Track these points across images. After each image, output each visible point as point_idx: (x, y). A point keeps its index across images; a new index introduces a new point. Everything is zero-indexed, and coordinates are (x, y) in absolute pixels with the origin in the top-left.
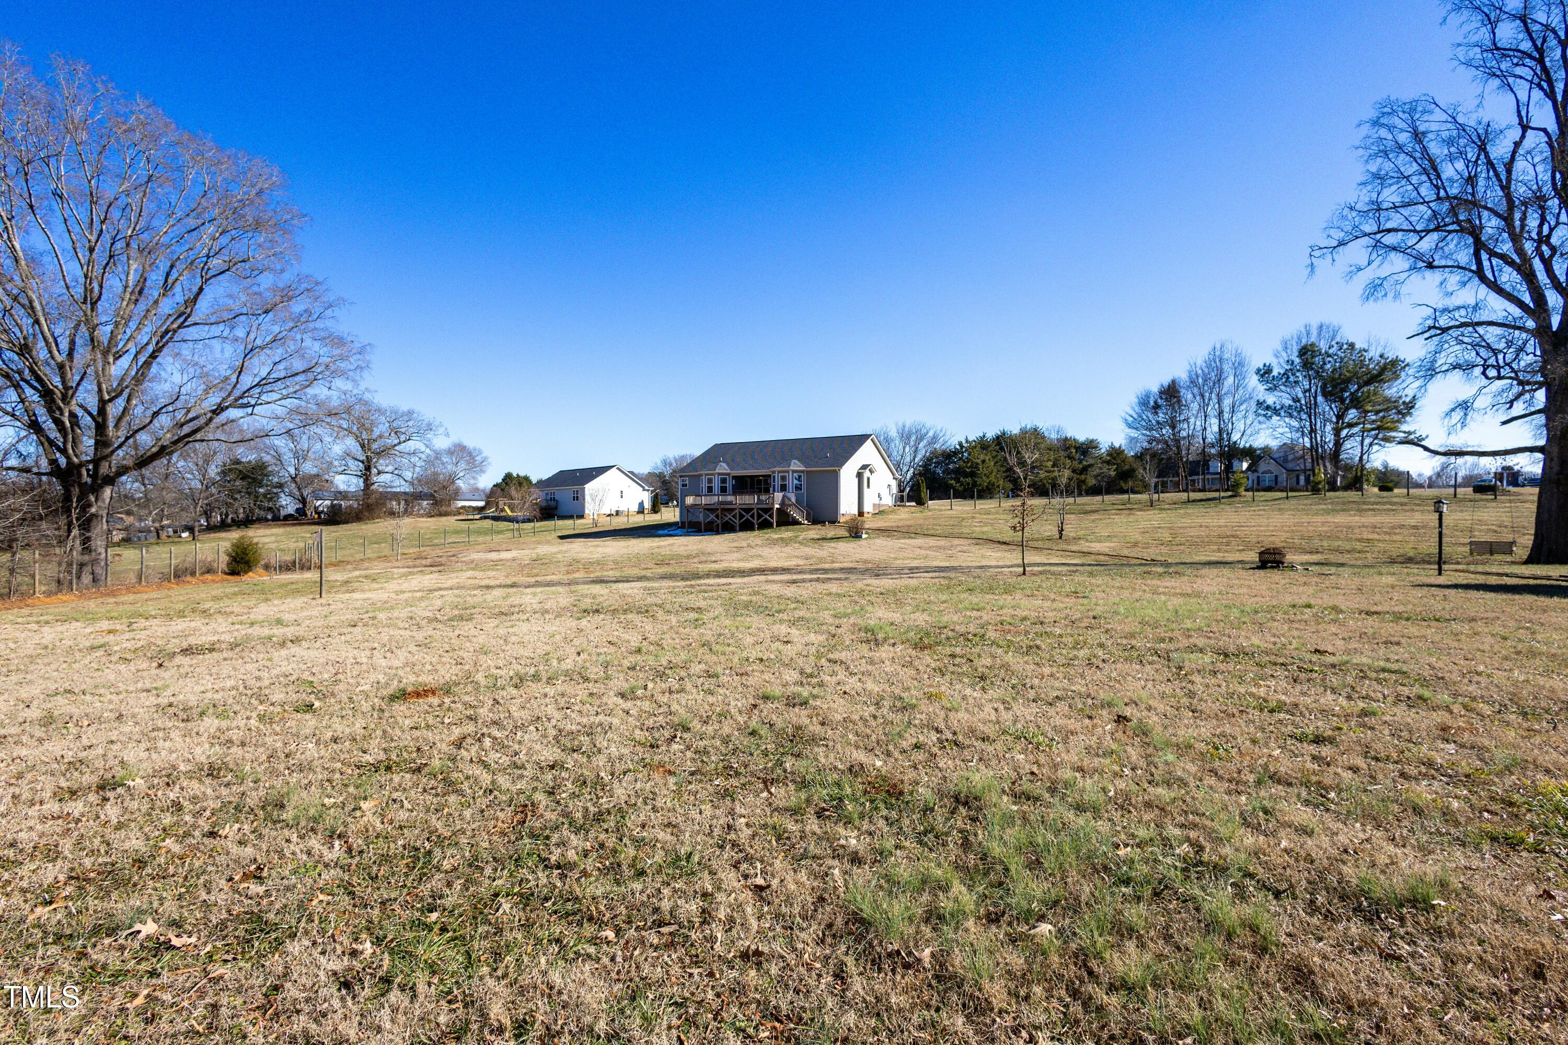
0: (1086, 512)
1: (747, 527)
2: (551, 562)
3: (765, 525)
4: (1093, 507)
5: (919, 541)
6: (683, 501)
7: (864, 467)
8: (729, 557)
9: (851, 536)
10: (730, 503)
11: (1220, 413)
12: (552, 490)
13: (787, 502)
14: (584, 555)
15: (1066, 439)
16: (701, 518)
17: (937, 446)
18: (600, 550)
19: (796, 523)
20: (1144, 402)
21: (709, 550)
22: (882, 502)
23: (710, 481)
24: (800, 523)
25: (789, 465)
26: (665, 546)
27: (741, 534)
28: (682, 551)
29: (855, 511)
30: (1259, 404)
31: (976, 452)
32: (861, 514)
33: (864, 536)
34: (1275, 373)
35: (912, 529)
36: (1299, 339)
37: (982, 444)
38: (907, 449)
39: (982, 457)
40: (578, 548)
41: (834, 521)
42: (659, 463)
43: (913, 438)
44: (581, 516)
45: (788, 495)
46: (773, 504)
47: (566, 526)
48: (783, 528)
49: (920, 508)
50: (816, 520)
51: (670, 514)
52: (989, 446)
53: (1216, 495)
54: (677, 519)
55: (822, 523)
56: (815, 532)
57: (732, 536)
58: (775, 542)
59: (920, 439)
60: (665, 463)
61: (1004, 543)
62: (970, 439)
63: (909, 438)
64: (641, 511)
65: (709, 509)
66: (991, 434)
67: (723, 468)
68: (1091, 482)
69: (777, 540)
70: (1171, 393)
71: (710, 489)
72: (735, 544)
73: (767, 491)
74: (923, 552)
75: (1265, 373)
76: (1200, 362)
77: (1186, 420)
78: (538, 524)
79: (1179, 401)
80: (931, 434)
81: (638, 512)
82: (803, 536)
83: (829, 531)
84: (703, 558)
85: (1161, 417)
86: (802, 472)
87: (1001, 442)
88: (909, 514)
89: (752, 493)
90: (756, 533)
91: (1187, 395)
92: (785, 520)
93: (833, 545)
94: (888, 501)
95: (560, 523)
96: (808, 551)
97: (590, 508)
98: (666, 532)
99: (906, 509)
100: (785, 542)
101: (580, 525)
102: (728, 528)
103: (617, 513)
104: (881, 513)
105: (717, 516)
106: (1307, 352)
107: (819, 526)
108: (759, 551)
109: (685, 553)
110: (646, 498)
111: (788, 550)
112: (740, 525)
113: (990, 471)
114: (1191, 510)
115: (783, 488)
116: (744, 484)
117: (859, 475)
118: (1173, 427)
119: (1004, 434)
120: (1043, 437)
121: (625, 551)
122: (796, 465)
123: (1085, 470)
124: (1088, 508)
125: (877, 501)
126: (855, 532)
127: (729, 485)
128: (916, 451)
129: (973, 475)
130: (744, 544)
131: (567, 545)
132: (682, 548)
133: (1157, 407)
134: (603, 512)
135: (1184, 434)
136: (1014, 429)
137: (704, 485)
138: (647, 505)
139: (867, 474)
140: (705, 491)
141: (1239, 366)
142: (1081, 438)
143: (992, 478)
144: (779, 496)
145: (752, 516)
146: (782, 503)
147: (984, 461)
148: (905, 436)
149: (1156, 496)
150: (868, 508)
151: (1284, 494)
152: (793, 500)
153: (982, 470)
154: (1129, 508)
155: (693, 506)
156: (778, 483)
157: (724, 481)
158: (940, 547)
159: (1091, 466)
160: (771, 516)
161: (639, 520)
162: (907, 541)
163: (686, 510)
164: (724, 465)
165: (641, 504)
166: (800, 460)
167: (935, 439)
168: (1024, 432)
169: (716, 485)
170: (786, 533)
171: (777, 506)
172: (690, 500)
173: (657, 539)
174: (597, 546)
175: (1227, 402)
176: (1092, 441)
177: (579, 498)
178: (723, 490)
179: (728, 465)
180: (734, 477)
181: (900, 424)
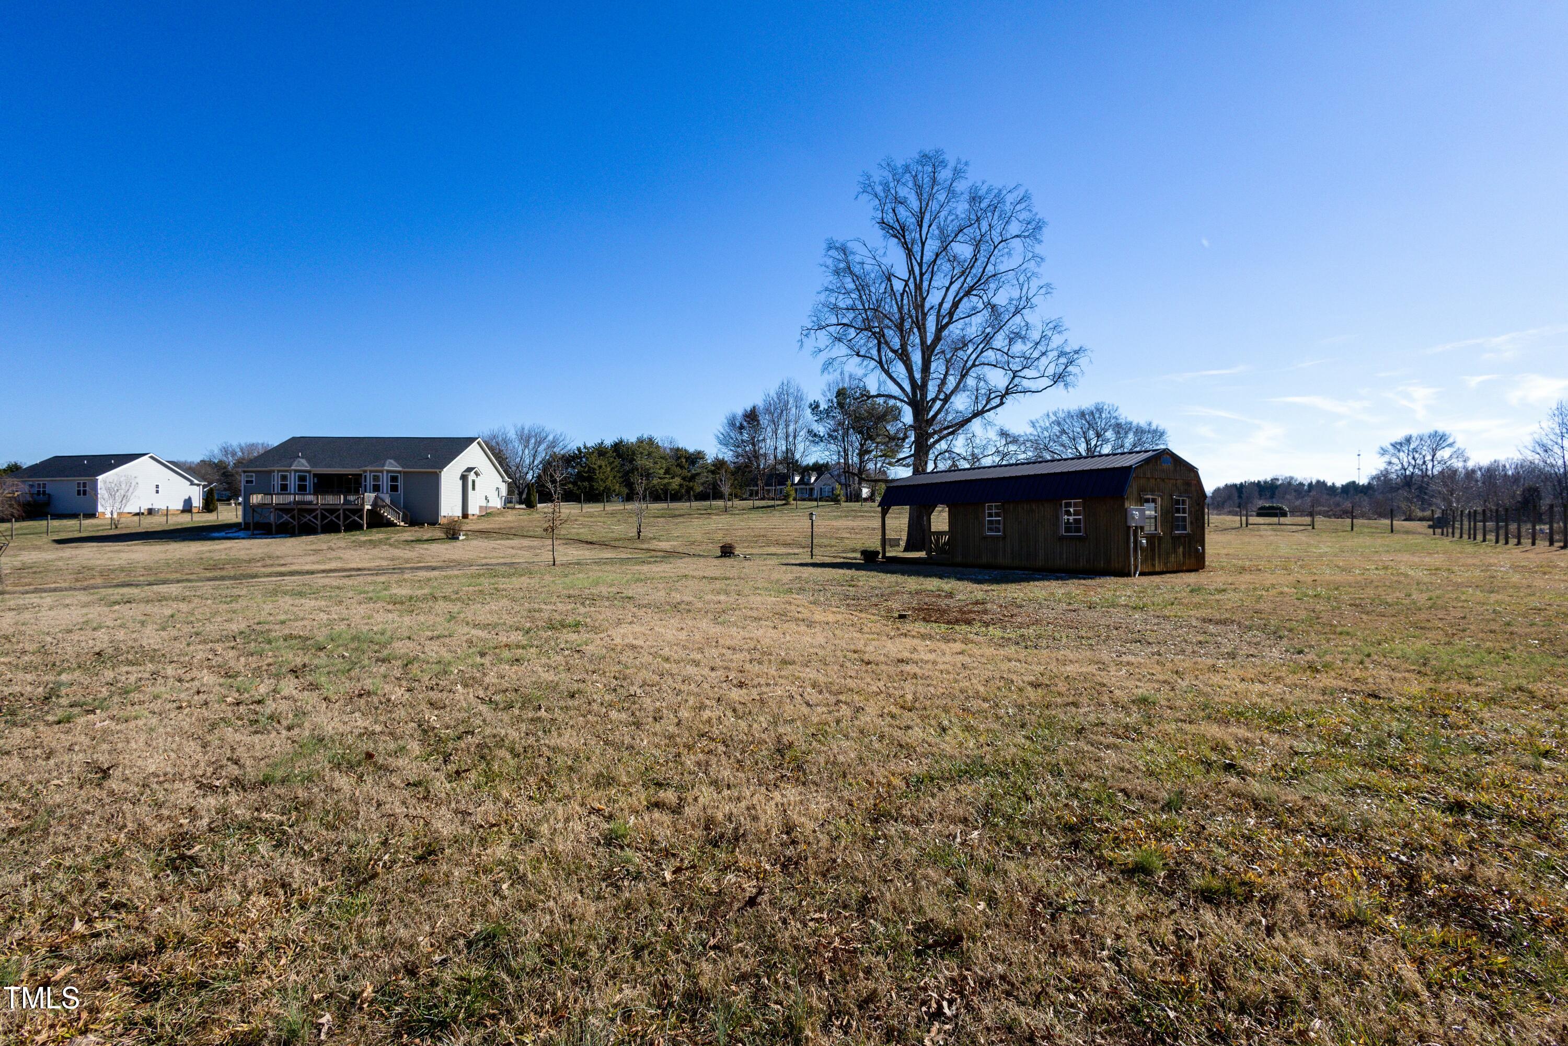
0: (675, 516)
1: (331, 528)
2: (47, 571)
3: (354, 527)
4: (682, 512)
5: (516, 542)
6: (246, 500)
7: (469, 470)
8: (301, 560)
9: (448, 538)
10: (310, 503)
11: (787, 436)
12: (42, 480)
13: (380, 503)
14: (99, 562)
15: (678, 449)
16: (272, 519)
17: (556, 450)
18: (124, 556)
19: (391, 524)
20: (732, 423)
21: (278, 553)
22: (490, 505)
23: (284, 478)
24: (395, 525)
25: (383, 465)
26: (220, 550)
27: (322, 536)
28: (243, 555)
29: (458, 513)
30: (810, 432)
31: (594, 458)
32: (465, 516)
33: (461, 538)
34: (821, 408)
35: (513, 531)
36: (838, 384)
37: (600, 451)
38: (527, 452)
39: (599, 463)
40: (88, 554)
41: (434, 523)
42: (216, 451)
43: (533, 441)
44: (92, 515)
45: (381, 495)
46: (363, 504)
47: (69, 527)
48: (375, 530)
49: (529, 511)
50: (413, 521)
51: (230, 513)
52: (606, 453)
53: (771, 503)
54: (240, 519)
55: (421, 524)
56: (410, 534)
57: (311, 538)
58: (361, 544)
59: (538, 443)
60: (225, 451)
61: (591, 543)
62: (588, 445)
63: (528, 441)
64: (188, 507)
65: (282, 509)
66: (609, 442)
67: (302, 464)
68: (699, 489)
69: (365, 542)
70: (752, 417)
71: (284, 488)
72: (314, 547)
73: (357, 492)
74: (514, 552)
75: (815, 407)
76: (773, 393)
77: (764, 440)
78: (17, 525)
79: (758, 424)
80: (551, 438)
81: (183, 511)
82: (396, 537)
83: (427, 532)
84: (269, 562)
85: (746, 436)
86: (399, 472)
87: (619, 448)
88: (519, 515)
89: (339, 493)
90: (342, 535)
91: (764, 420)
92: (377, 521)
93: (425, 546)
94: (496, 503)
95: (55, 523)
96: (397, 552)
97: (106, 508)
98: (223, 534)
99: (514, 512)
100: (374, 544)
101: (88, 526)
102: (307, 530)
103: (150, 512)
104: (488, 515)
105: (293, 517)
106: (841, 393)
107: (416, 528)
108: (341, 553)
109: (246, 558)
110: (196, 495)
111: (375, 552)
112: (322, 526)
113: (608, 475)
114: (754, 515)
115: (376, 488)
116: (325, 484)
117: (464, 478)
118: (754, 445)
119: (621, 442)
120: (657, 447)
121: (163, 556)
122: (391, 466)
123: (693, 478)
124: (677, 513)
125: (484, 504)
126: (452, 532)
127: (309, 483)
128: (534, 456)
129: (590, 479)
130: (325, 547)
131: (68, 551)
132: (243, 552)
133: (741, 427)
134: (126, 510)
135: (762, 451)
136: (631, 438)
137: (277, 482)
138: (197, 502)
139: (472, 476)
140: (277, 488)
141: (799, 399)
142: (691, 449)
143: (608, 483)
144: (370, 496)
145: (338, 517)
146: (375, 504)
147: (600, 467)
148: (525, 439)
149: (730, 503)
150: (473, 509)
151: (815, 503)
152: (388, 501)
153: (599, 475)
154: (708, 513)
155: (261, 506)
156: (370, 482)
157: (302, 479)
158: (531, 547)
159: (698, 474)
160: (361, 517)
161: (186, 520)
162: (502, 542)
163: (249, 509)
164: (303, 461)
165: (188, 502)
166: (396, 459)
167: (553, 444)
168: (640, 441)
169: (293, 482)
170: (377, 535)
171: (368, 507)
172: (256, 499)
173: (209, 543)
174: (119, 551)
175: (791, 429)
176: (699, 453)
177: (88, 493)
178: (302, 489)
179: (309, 461)
180: (315, 475)
181: (519, 426)
